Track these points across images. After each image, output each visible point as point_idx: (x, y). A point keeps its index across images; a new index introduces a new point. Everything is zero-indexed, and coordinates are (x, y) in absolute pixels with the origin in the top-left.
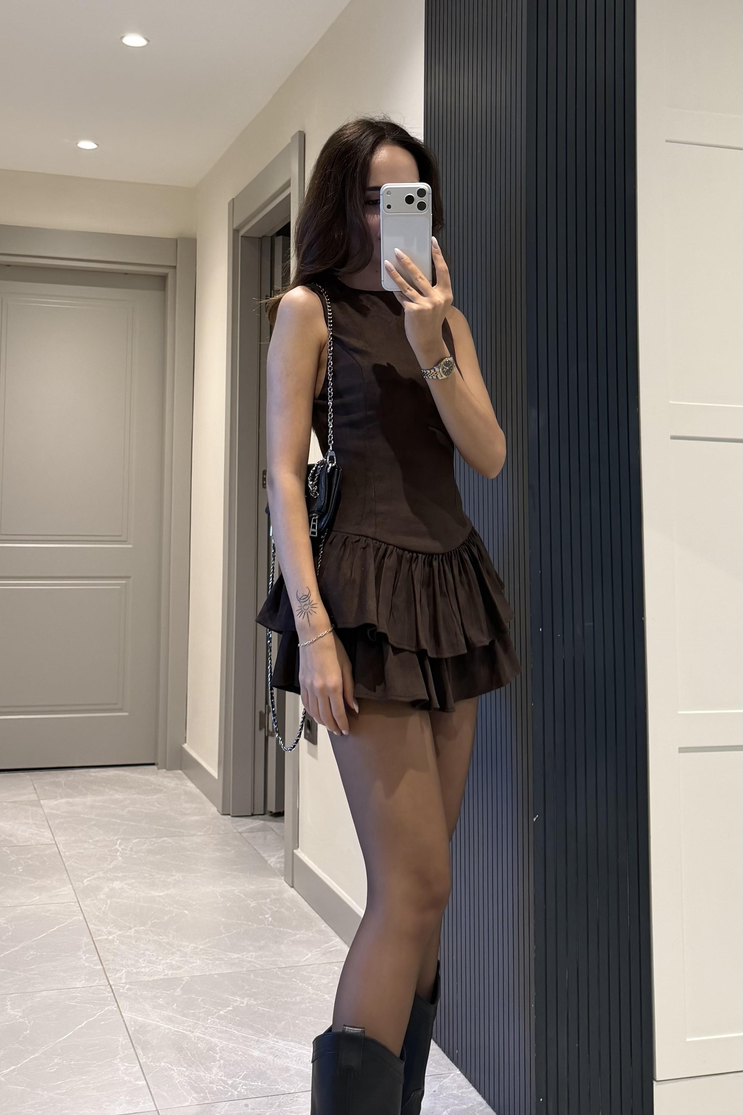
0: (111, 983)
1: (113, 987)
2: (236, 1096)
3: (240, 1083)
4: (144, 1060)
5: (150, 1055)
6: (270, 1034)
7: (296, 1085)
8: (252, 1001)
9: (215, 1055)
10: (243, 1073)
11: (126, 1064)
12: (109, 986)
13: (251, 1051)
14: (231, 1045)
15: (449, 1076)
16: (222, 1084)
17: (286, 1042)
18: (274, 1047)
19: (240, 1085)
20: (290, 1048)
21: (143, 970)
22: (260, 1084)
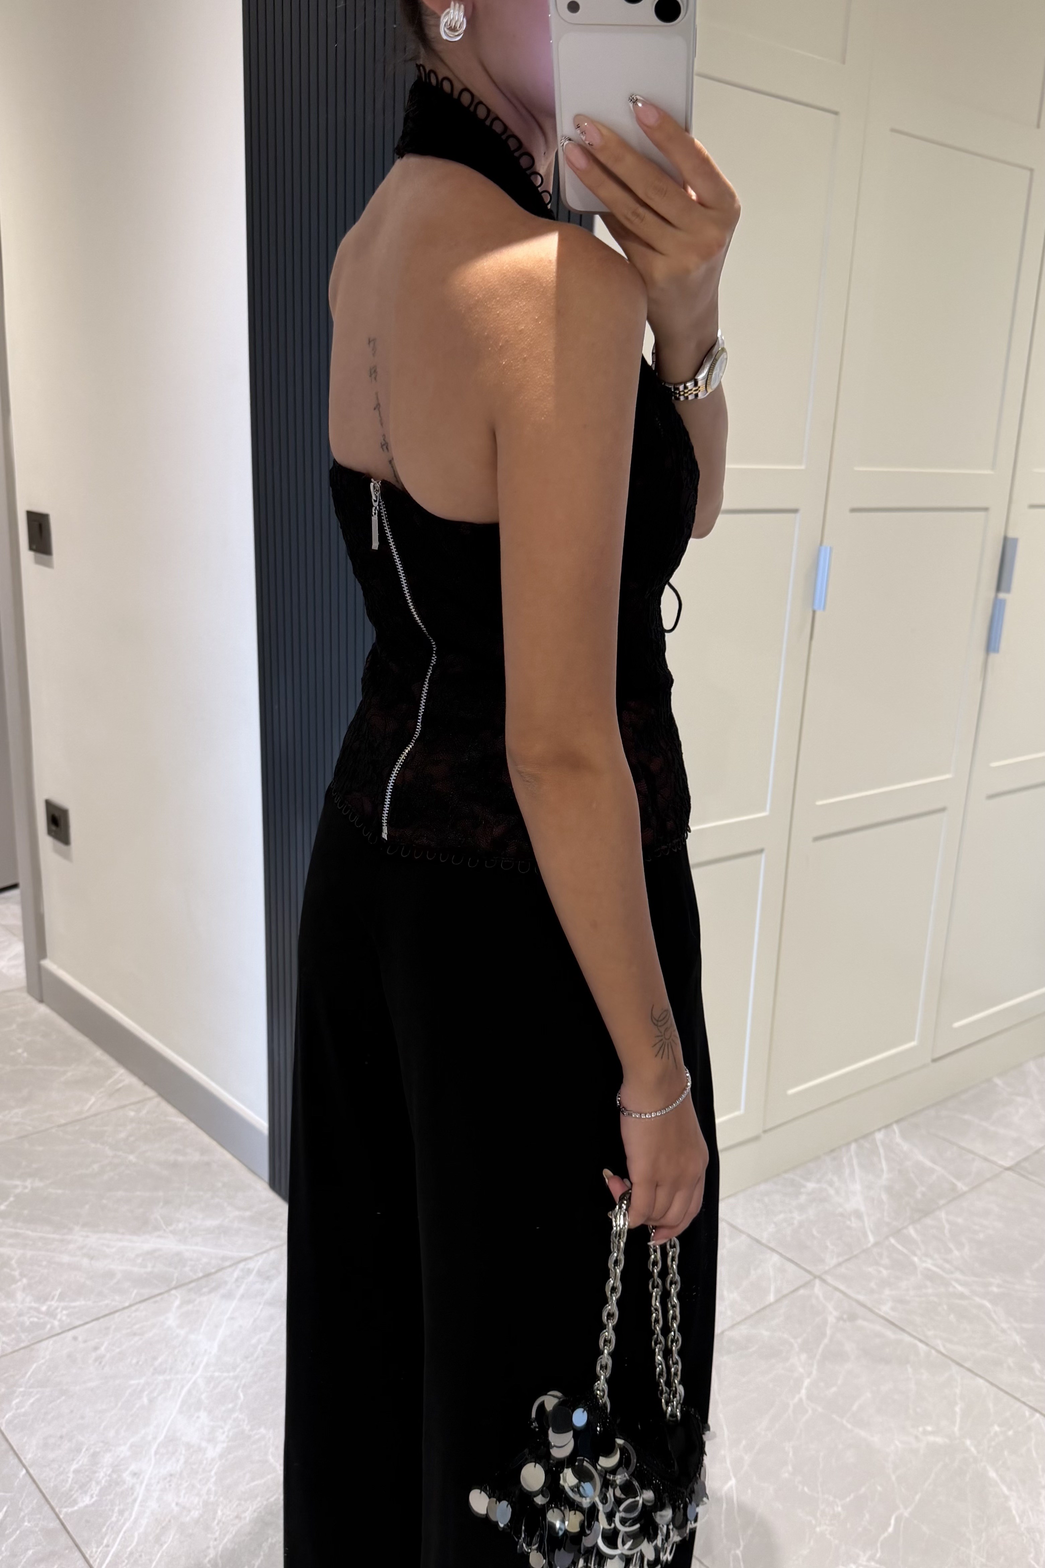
2: (57, 1328)
3: (57, 1308)
6: (75, 1227)
7: (128, 1295)
8: (38, 1184)
9: (13, 1273)
10: (57, 1291)
13: (58, 1257)
14: (29, 1254)
16: (35, 1314)
17: (98, 1235)
18: (85, 1244)
19: (59, 1310)
20: (107, 1242)
22: (83, 1303)
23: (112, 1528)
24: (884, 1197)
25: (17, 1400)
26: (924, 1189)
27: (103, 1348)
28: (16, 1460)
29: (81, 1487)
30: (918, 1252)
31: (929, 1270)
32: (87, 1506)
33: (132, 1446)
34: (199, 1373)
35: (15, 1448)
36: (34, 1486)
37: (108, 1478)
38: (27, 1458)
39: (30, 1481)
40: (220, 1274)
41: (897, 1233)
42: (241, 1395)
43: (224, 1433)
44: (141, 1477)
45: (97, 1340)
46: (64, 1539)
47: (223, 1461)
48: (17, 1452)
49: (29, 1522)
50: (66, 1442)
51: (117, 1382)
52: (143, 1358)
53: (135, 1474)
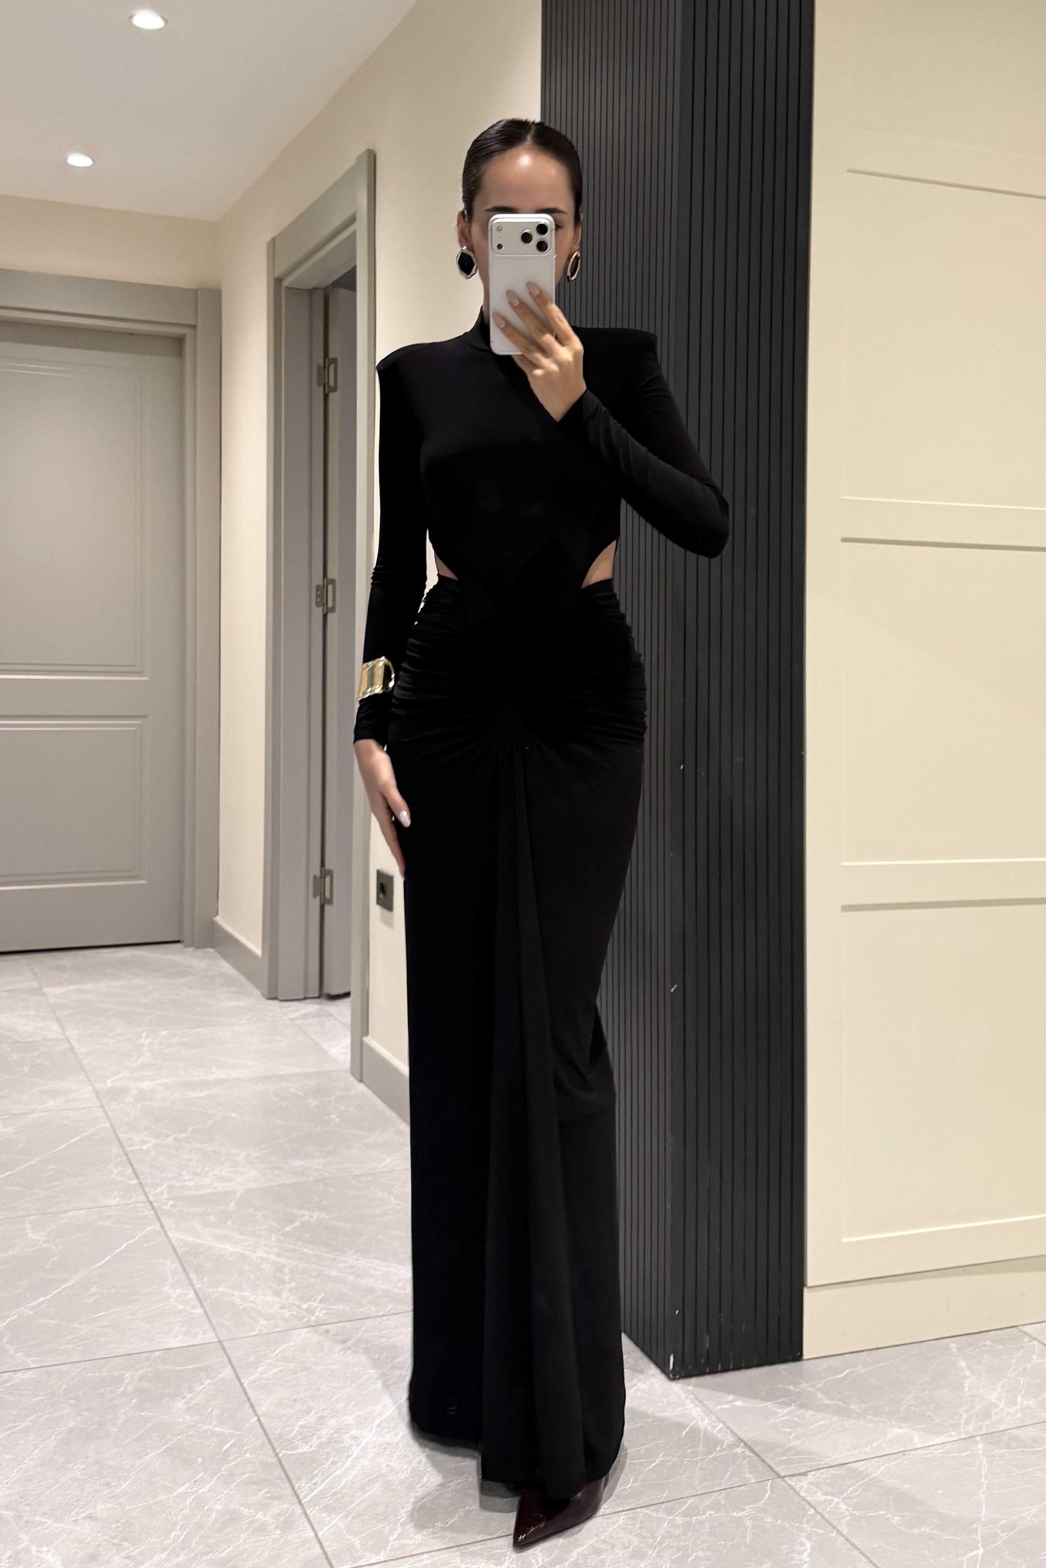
0: (152, 1199)
1: (154, 1204)
2: (314, 1321)
3: (317, 1307)
4: (199, 1286)
5: (205, 1279)
6: (349, 1251)
8: (323, 1215)
9: (285, 1277)
10: (320, 1295)
11: (179, 1291)
12: (148, 1203)
13: (328, 1271)
14: (301, 1265)
16: (295, 1309)
17: (368, 1260)
18: (355, 1265)
19: (319, 1309)
20: (373, 1266)
21: (188, 1183)
22: (341, 1307)
23: (323, 1472)
25: (264, 1368)
27: (350, 1342)
28: (251, 1410)
29: (302, 1439)
32: (304, 1453)
33: (357, 1417)
35: (253, 1400)
36: (261, 1431)
37: (329, 1436)
38: (261, 1410)
39: (259, 1426)
44: (359, 1442)
45: (346, 1337)
46: (278, 1472)
48: (253, 1403)
49: (251, 1453)
50: (298, 1404)
51: (356, 1369)
52: (384, 1355)
53: (354, 1438)
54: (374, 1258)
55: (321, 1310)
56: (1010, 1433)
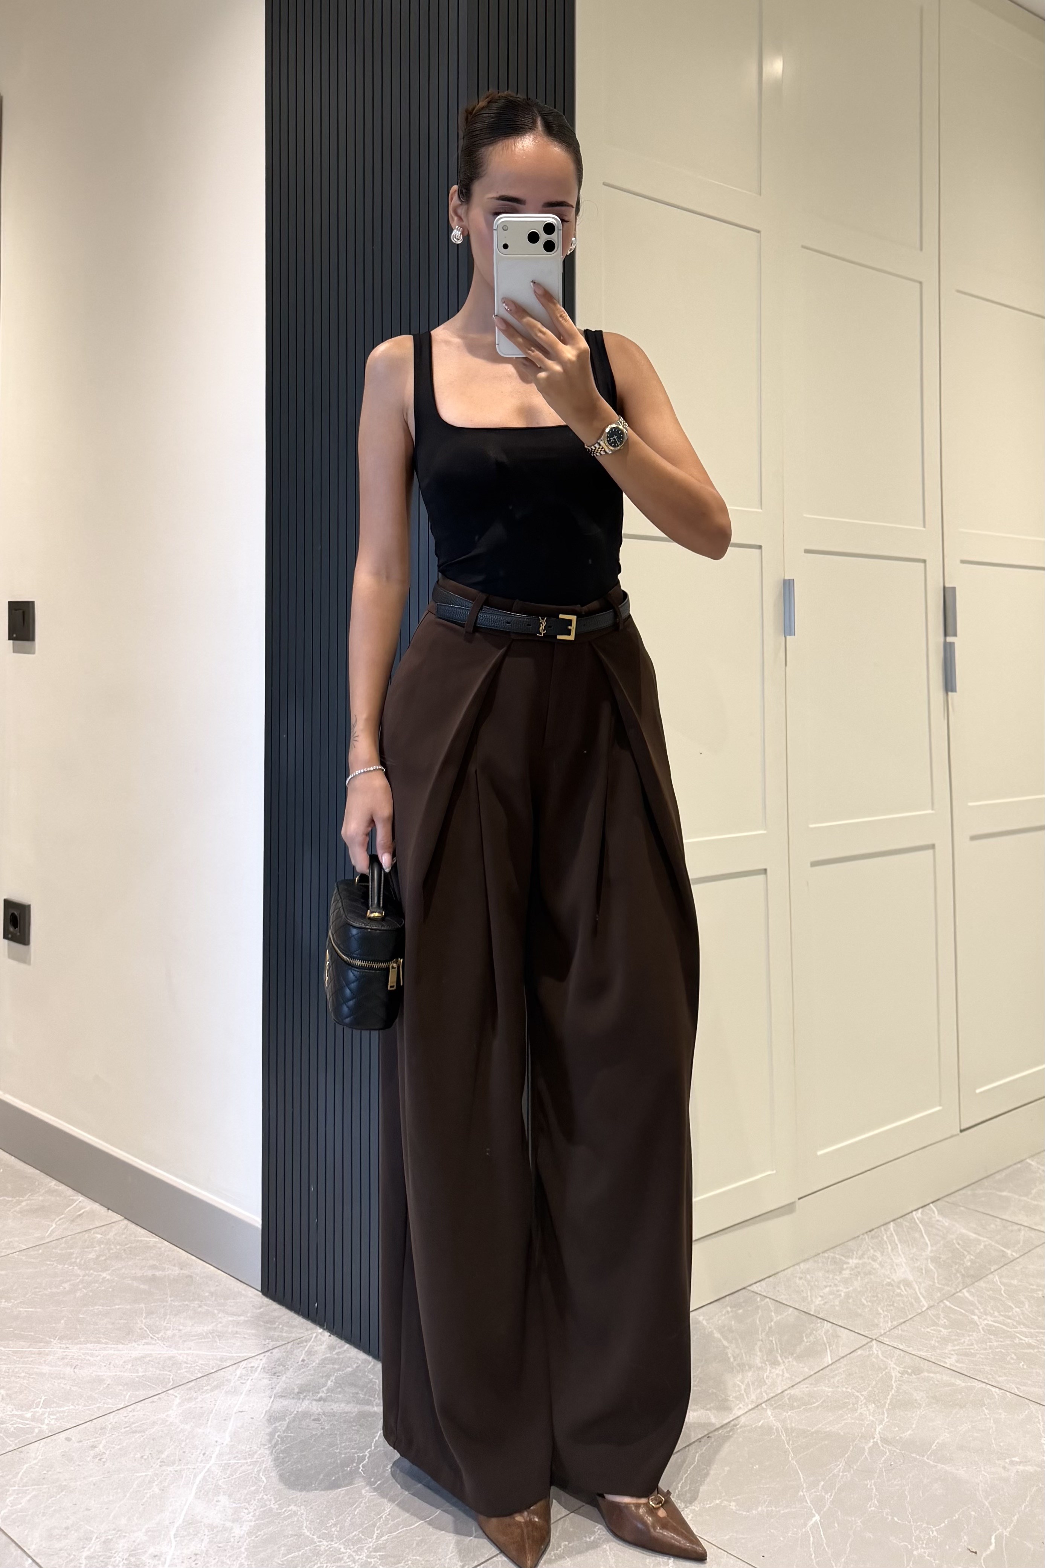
2: (47, 1431)
3: (43, 1414)
6: (52, 1340)
7: (122, 1397)
10: (41, 1399)
13: (37, 1368)
15: (312, 1338)
16: (19, 1420)
17: (79, 1346)
18: (66, 1355)
19: (46, 1415)
20: (90, 1352)
22: (72, 1407)
24: (931, 1266)
25: (12, 1498)
26: (972, 1257)
27: (101, 1446)
28: (20, 1551)
30: (976, 1311)
31: (991, 1326)
33: (147, 1532)
34: (213, 1461)
35: (15, 1540)
38: (31, 1549)
40: (221, 1373)
41: (951, 1296)
42: (264, 1479)
43: (249, 1513)
44: (162, 1559)
45: (94, 1440)
47: (253, 1538)
48: (19, 1544)
50: (73, 1532)
51: (122, 1475)
52: (147, 1452)
53: (155, 1556)
54: (86, 1342)
55: (51, 1415)
56: (788, 1394)
